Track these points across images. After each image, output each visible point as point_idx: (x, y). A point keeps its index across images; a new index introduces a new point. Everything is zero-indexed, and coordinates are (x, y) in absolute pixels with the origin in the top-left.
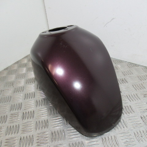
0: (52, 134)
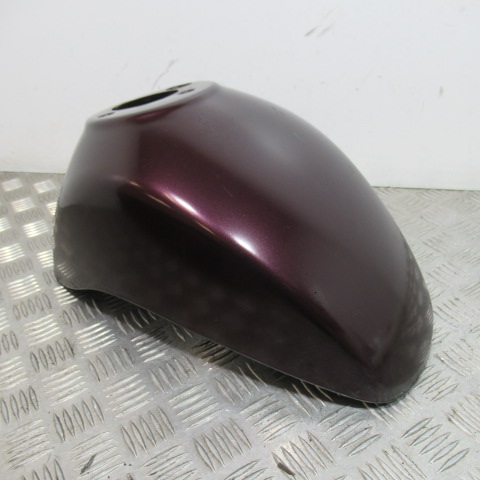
0: (58, 418)
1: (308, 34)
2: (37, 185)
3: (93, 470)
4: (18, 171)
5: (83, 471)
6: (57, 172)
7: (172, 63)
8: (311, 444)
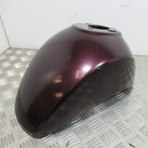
1: (122, 6)
2: (27, 52)
3: (70, 146)
4: (20, 47)
5: (67, 146)
6: (33, 48)
7: (75, 14)
8: (138, 137)
